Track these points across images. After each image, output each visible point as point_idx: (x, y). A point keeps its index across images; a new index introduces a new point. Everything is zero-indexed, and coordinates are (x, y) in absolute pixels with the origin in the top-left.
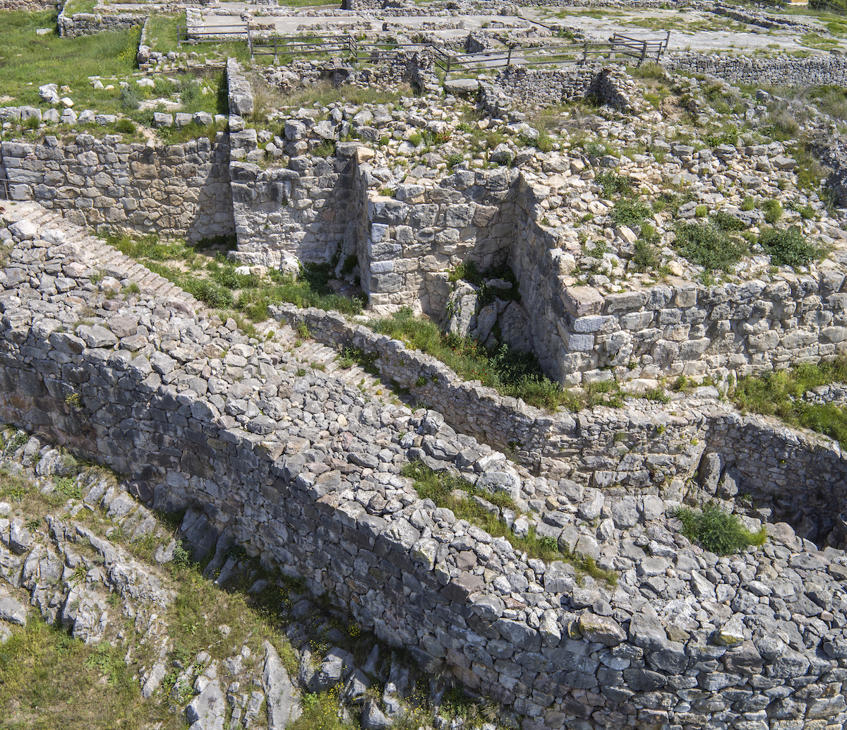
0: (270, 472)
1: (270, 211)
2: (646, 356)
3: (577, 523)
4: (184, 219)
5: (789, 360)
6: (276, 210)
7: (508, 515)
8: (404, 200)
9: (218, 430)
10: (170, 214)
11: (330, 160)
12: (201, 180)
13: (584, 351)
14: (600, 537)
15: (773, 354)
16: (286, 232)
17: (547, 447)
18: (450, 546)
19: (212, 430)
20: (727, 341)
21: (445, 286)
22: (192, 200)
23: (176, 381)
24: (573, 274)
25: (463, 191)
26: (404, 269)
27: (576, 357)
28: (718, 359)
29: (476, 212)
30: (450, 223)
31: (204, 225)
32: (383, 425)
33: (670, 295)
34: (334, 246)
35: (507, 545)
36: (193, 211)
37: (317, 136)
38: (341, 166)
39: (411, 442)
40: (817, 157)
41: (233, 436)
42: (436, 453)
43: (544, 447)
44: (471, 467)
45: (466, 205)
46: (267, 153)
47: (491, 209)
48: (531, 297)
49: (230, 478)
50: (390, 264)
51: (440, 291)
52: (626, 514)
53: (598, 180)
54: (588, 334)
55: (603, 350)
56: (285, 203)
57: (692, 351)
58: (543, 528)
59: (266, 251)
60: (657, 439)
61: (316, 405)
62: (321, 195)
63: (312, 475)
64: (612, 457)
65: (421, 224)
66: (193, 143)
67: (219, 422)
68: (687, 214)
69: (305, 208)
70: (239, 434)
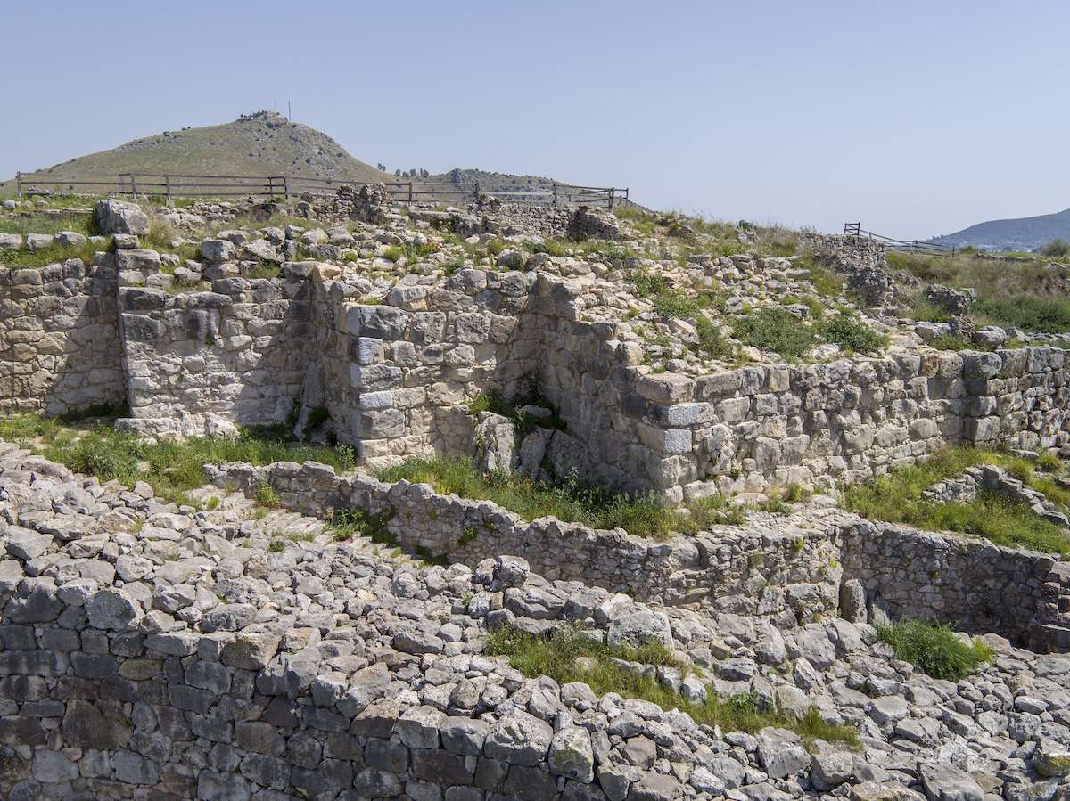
0: (256, 690)
1: (185, 354)
2: (748, 460)
3: (764, 671)
4: (37, 381)
5: (886, 463)
6: (196, 352)
7: (670, 675)
8: (400, 305)
9: (144, 639)
10: (13, 374)
11: (275, 281)
12: (68, 321)
13: (683, 454)
14: (801, 683)
15: (870, 455)
16: (211, 386)
17: (669, 590)
18: (610, 733)
19: (130, 643)
20: (824, 440)
21: (466, 420)
22: (53, 351)
23: (53, 569)
24: (646, 362)
25: (474, 295)
26: (407, 403)
27: (675, 462)
28: (819, 464)
29: (492, 323)
30: (462, 337)
31: (71, 388)
32: (433, 592)
33: (763, 376)
34: (289, 401)
35: (686, 720)
36: (54, 369)
37: (251, 256)
38: (293, 289)
39: (486, 605)
40: (827, 266)
41: (178, 641)
42: (533, 608)
43: (664, 591)
44: (590, 619)
45: (479, 315)
46: (177, 277)
47: (510, 320)
48: (584, 416)
49: (167, 733)
50: (387, 395)
51: (460, 430)
52: (820, 646)
53: (627, 280)
54: (685, 428)
55: (704, 451)
56: (210, 341)
57: (794, 451)
58: (722, 686)
59: (180, 415)
60: (795, 561)
61: (314, 583)
62: (266, 330)
63: (342, 676)
64: (748, 595)
65: (426, 339)
66: (57, 266)
67: (146, 622)
68: (735, 309)
69: (242, 349)
70: (189, 637)
